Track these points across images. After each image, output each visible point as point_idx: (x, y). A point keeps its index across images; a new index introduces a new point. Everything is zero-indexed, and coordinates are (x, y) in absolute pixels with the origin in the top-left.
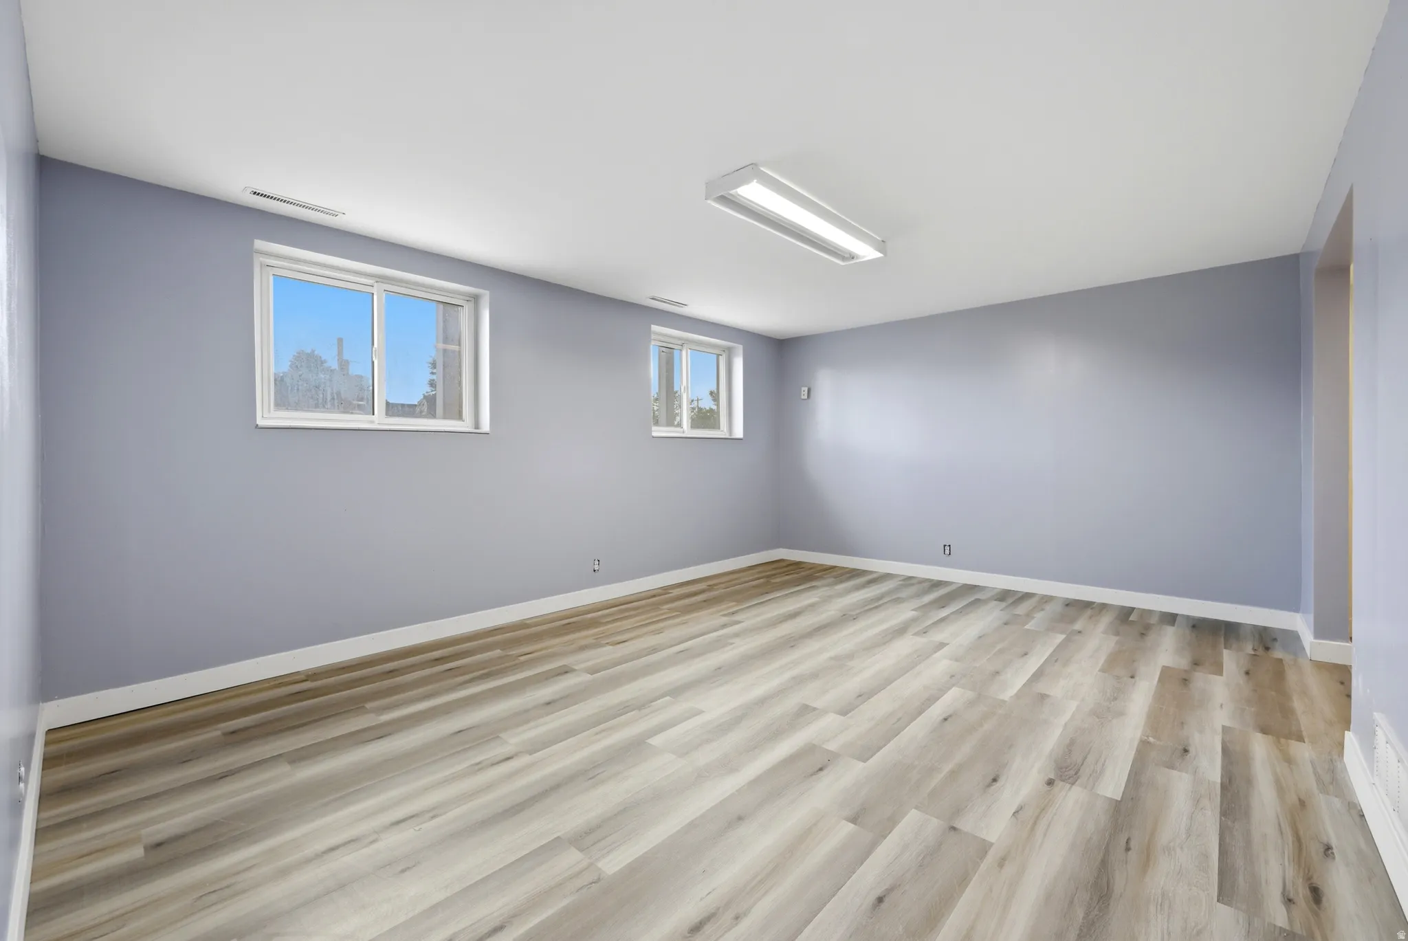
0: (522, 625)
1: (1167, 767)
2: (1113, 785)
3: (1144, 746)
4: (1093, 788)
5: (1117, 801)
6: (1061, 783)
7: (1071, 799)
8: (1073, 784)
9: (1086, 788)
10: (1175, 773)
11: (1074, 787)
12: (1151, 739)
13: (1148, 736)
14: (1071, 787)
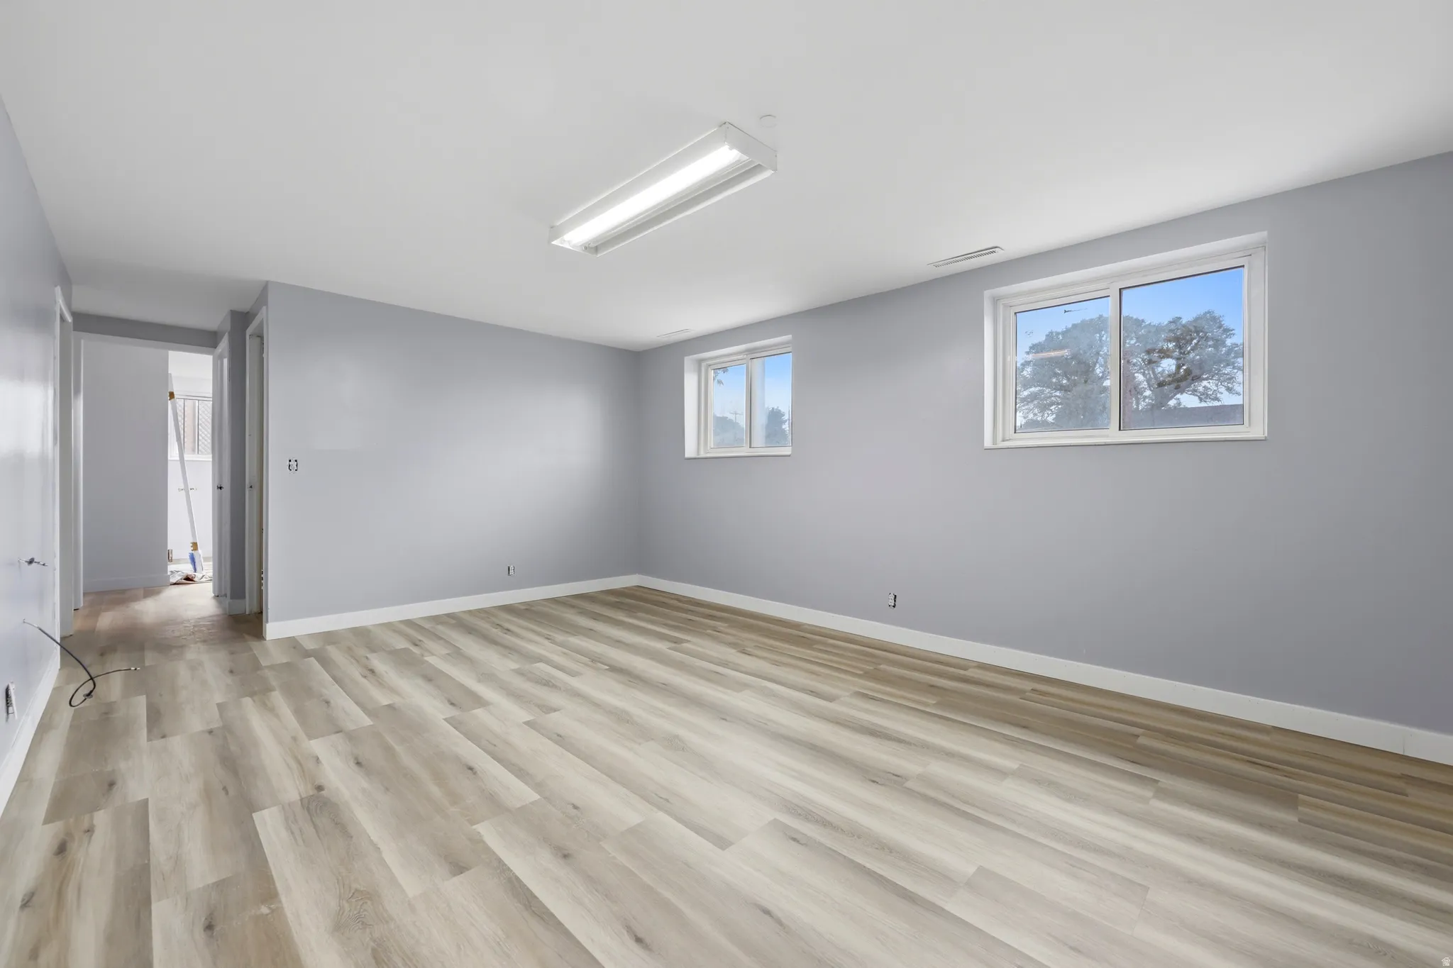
0: (797, 626)
1: (224, 880)
2: (269, 824)
3: (269, 894)
4: (283, 808)
5: (254, 812)
6: (311, 793)
7: (292, 789)
8: (302, 800)
9: (289, 805)
10: (211, 880)
11: (299, 798)
12: (264, 910)
13: (273, 911)
14: (300, 796)
